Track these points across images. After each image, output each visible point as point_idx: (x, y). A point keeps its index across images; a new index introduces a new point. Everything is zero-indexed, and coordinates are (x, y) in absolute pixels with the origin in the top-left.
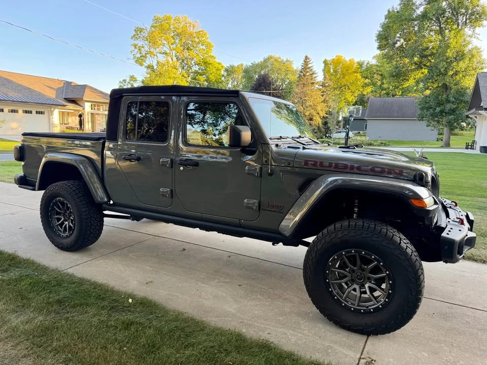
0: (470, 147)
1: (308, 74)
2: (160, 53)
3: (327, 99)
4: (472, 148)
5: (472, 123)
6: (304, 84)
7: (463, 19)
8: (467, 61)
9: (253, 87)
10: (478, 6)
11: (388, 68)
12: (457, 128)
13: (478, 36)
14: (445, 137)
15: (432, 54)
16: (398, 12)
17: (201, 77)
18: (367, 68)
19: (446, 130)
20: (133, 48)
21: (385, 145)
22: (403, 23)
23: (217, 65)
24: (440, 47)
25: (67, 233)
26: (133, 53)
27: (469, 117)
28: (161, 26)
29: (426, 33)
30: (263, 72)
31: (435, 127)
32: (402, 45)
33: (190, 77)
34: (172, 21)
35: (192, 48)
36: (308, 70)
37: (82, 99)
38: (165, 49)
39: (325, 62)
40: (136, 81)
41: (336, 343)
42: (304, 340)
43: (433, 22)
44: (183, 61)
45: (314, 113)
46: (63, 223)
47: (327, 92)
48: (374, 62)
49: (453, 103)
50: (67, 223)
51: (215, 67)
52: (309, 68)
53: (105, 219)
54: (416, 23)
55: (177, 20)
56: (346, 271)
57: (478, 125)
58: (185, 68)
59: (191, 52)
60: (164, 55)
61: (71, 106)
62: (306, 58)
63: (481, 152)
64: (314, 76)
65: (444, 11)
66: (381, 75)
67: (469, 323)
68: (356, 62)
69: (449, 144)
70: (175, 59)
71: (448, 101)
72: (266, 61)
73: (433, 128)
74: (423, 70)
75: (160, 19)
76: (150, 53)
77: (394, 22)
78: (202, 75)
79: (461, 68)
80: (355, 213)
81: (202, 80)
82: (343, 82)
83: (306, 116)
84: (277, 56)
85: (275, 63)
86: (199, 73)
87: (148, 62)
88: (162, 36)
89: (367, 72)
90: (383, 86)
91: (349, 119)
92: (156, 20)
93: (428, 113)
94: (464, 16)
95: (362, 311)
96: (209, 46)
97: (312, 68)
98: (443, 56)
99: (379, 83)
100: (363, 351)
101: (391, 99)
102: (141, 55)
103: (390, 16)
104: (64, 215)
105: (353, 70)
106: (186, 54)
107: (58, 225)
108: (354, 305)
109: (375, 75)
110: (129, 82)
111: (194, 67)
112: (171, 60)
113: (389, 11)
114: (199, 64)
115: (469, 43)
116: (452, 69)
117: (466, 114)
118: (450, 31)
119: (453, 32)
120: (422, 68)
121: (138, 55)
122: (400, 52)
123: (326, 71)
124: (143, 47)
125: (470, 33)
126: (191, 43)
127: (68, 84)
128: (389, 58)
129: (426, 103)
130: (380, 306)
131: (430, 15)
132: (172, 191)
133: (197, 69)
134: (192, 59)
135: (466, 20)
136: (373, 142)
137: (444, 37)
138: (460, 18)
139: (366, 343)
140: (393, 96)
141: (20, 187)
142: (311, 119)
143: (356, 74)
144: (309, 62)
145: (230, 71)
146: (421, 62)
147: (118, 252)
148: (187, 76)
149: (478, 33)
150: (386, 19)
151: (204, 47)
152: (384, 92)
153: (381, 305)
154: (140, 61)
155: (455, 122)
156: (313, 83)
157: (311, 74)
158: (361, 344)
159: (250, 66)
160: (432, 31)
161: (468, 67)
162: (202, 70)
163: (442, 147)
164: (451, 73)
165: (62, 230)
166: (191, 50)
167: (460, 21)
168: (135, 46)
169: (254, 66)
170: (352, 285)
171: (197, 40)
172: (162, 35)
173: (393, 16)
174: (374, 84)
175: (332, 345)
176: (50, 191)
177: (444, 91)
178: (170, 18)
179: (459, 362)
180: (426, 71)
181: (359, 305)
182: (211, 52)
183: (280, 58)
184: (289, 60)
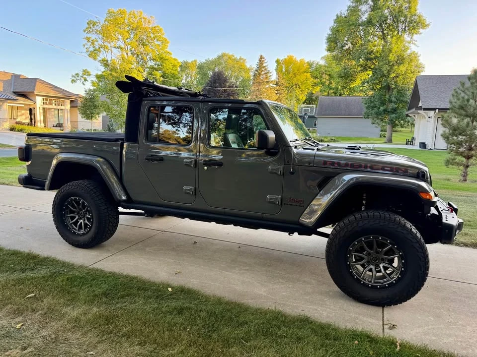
0: (409, 143)
1: (263, 73)
2: (114, 47)
3: (281, 97)
4: (412, 143)
5: (411, 121)
6: (259, 83)
7: (402, 27)
8: (406, 65)
9: (208, 84)
10: (415, 15)
11: (336, 69)
12: (398, 125)
13: (415, 42)
14: (387, 134)
15: (376, 57)
16: (346, 17)
18: (316, 68)
19: (388, 127)
20: (86, 41)
21: (335, 141)
22: (351, 28)
23: (173, 62)
24: (383, 51)
25: (83, 230)
26: (86, 47)
27: (409, 116)
28: (115, 20)
29: (370, 38)
30: (217, 69)
31: (379, 125)
32: (349, 47)
33: (146, 72)
34: (127, 15)
35: (147, 43)
36: (263, 69)
37: (33, 93)
38: (119, 43)
39: (277, 61)
40: (90, 75)
41: (359, 314)
42: (334, 314)
43: (377, 28)
44: (138, 56)
46: (77, 221)
47: (281, 91)
48: (322, 63)
49: (395, 102)
50: (82, 221)
51: (171, 63)
52: (264, 67)
53: (120, 216)
54: (361, 28)
55: (132, 14)
56: (363, 254)
57: (416, 123)
58: (140, 63)
59: (147, 48)
60: (119, 50)
61: (22, 100)
62: (261, 57)
63: (420, 147)
64: (269, 75)
65: (386, 18)
66: (329, 75)
67: (456, 293)
68: (306, 62)
69: (391, 141)
70: (130, 54)
71: (391, 101)
72: (219, 58)
73: (377, 126)
74: (368, 72)
75: (114, 13)
76: (105, 47)
77: (342, 26)
78: (158, 71)
79: (401, 71)
80: (364, 205)
81: (158, 75)
82: (295, 81)
84: (230, 53)
85: (229, 60)
86: (155, 68)
87: (101, 56)
88: (116, 31)
89: (317, 73)
90: (331, 85)
91: (304, 117)
92: (110, 13)
93: (373, 111)
94: (403, 24)
95: (378, 287)
96: (164, 42)
97: (267, 67)
98: (386, 60)
99: (327, 83)
100: (383, 319)
101: (338, 98)
102: (94, 49)
103: (338, 20)
104: (78, 213)
105: (303, 70)
106: (141, 49)
107: (72, 223)
108: (371, 282)
109: (324, 75)
110: (82, 77)
111: (149, 62)
112: (126, 55)
113: (337, 16)
114: (155, 59)
115: (408, 48)
116: (394, 71)
117: (407, 113)
118: (392, 37)
119: (394, 38)
120: (367, 70)
121: (92, 49)
122: (347, 55)
123: (278, 70)
124: (97, 41)
125: (409, 39)
126: (146, 38)
127: (17, 77)
128: (338, 59)
129: (371, 102)
130: (394, 282)
131: (374, 21)
132: (195, 188)
133: (153, 65)
134: (148, 54)
135: (405, 27)
136: (323, 139)
137: (386, 42)
138: (400, 25)
139: (383, 312)
140: (340, 95)
141: (24, 187)
143: (306, 74)
144: (264, 61)
145: (184, 67)
146: (366, 65)
147: (134, 247)
148: (143, 71)
149: (415, 39)
150: (335, 23)
151: (159, 43)
152: (332, 91)
153: (394, 280)
154: (93, 54)
155: (396, 120)
156: (268, 82)
157: (266, 73)
158: (380, 314)
159: (204, 63)
160: (376, 36)
161: (407, 70)
162: (158, 65)
163: (385, 143)
164: (393, 75)
165: (77, 229)
166: (146, 45)
167: (400, 28)
168: (88, 39)
169: (209, 63)
170: (368, 265)
171: (152, 36)
172: (117, 29)
173: (342, 21)
174: (323, 84)
175: (357, 316)
176: (65, 191)
177: (387, 92)
178: (124, 12)
179: (458, 323)
180: (370, 73)
181: (374, 283)
182: (166, 48)
183: (233, 56)
184: (242, 57)
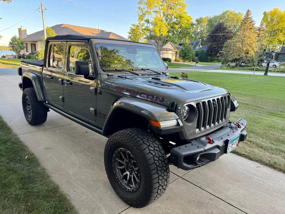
1: (248, 22)
2: (154, 12)
6: (245, 29)
17: (176, 26)
23: (187, 18)
26: (138, 13)
30: (221, 21)
36: (249, 20)
38: (157, 9)
39: (265, 13)
44: (167, 16)
45: (250, 49)
51: (186, 19)
52: (249, 18)
58: (168, 20)
59: (172, 11)
60: (156, 13)
62: (248, 11)
64: (253, 23)
70: (162, 15)
72: (223, 14)
76: (148, 12)
81: (177, 28)
82: (277, 27)
83: (243, 51)
84: (233, 10)
85: (231, 15)
86: (176, 23)
87: (146, 18)
96: (183, 6)
97: (251, 18)
102: (143, 13)
106: (170, 12)
111: (173, 19)
112: (159, 16)
114: (177, 17)
121: (141, 14)
123: (265, 19)
124: (144, 9)
126: (173, 4)
133: (175, 21)
134: (172, 15)
142: (247, 53)
144: (250, 13)
145: (200, 21)
151: (180, 7)
154: (142, 17)
156: (251, 28)
157: (250, 22)
159: (213, 18)
162: (178, 21)
168: (139, 8)
169: (215, 18)
171: (177, 3)
182: (185, 10)
183: (234, 12)
184: (240, 12)
